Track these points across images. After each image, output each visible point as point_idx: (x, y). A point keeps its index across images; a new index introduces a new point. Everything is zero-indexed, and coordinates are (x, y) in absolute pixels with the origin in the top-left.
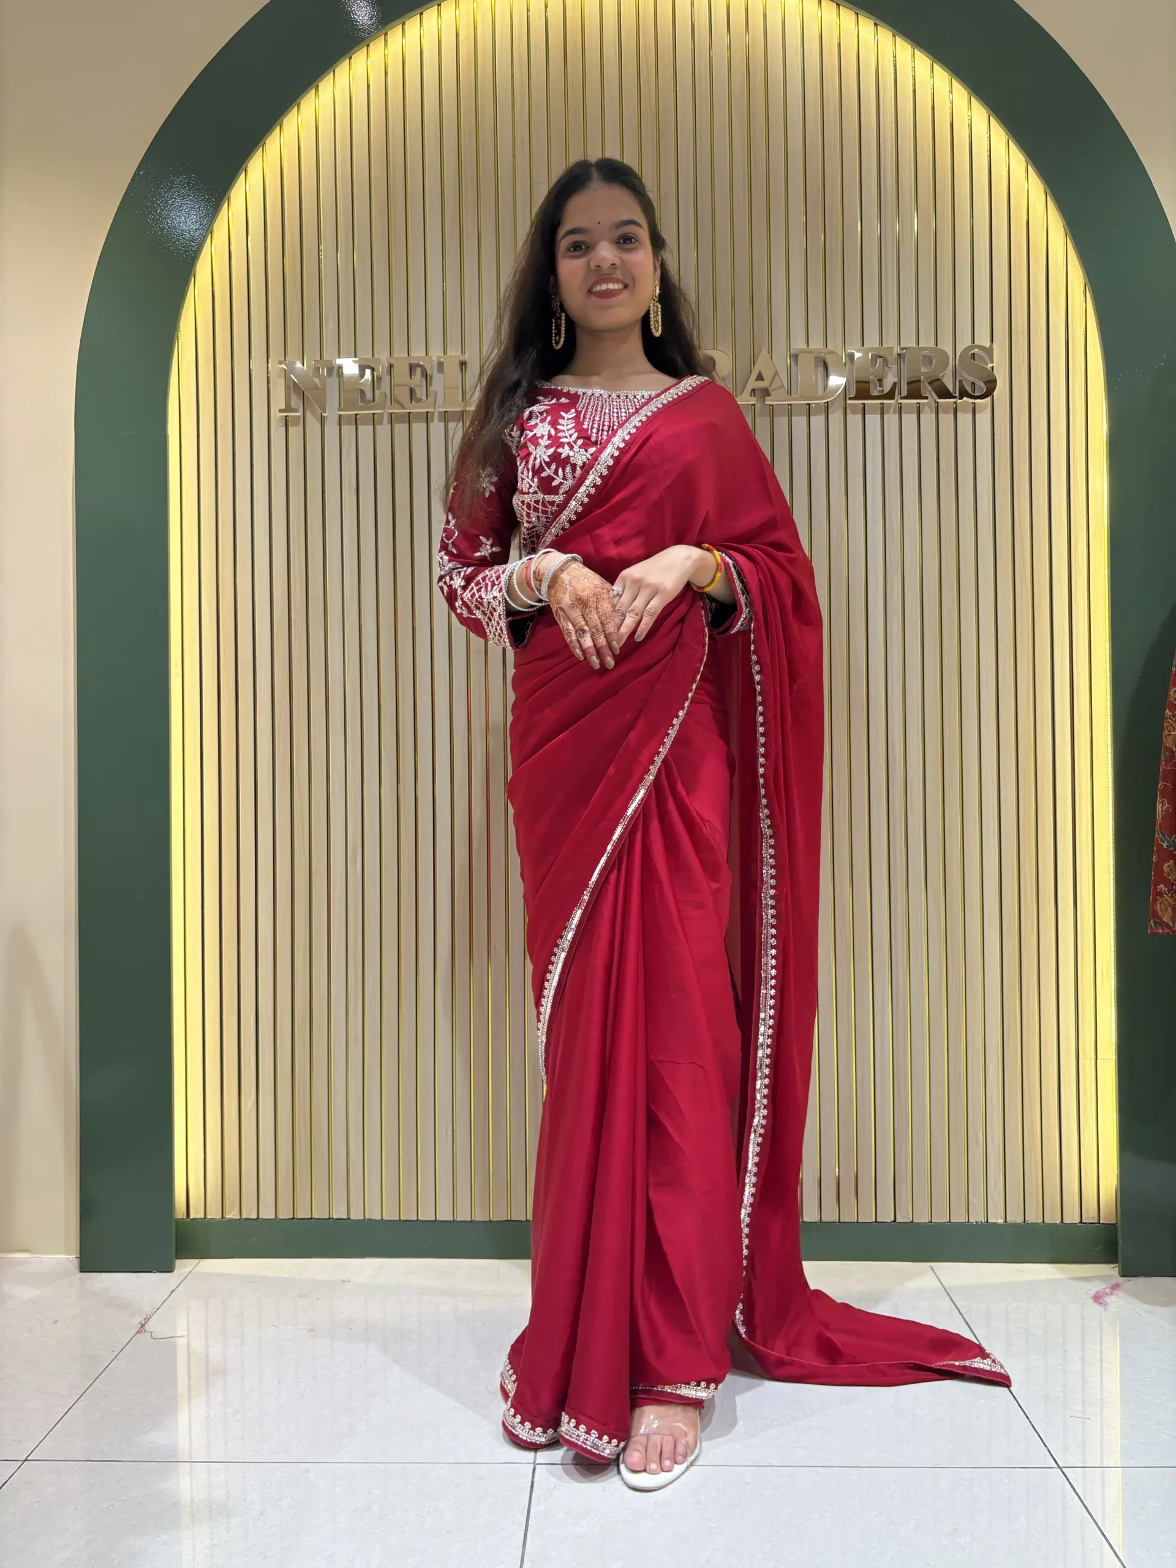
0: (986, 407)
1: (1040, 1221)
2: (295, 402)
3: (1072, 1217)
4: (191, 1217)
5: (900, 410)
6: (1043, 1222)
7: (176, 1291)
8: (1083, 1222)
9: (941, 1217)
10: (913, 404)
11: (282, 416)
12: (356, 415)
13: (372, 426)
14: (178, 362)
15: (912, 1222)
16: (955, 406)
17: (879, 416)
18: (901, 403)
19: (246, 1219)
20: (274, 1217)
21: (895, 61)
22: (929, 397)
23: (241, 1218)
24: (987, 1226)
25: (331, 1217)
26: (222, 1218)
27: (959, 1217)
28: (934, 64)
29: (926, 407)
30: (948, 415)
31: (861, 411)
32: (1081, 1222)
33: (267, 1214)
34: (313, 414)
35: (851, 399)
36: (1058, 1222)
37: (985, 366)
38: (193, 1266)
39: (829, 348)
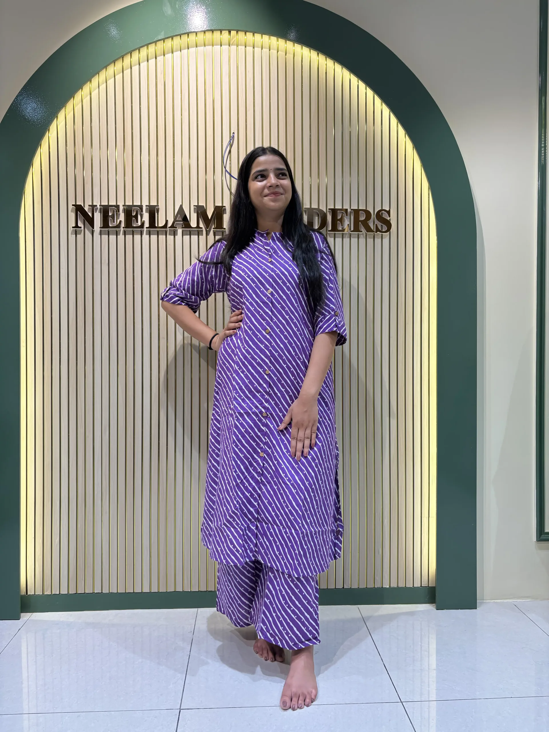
0: (387, 237)
1: (404, 586)
2: (80, 224)
3: (417, 584)
4: (28, 594)
5: (350, 237)
6: (406, 587)
7: (21, 629)
8: (422, 586)
9: (363, 586)
10: (356, 234)
11: (74, 230)
12: (108, 230)
13: (115, 236)
14: (25, 202)
15: (351, 588)
16: (374, 235)
17: (341, 239)
18: (350, 234)
19: (54, 594)
20: (67, 593)
22: (363, 232)
23: (51, 594)
24: (383, 589)
25: (94, 592)
26: (43, 594)
27: (371, 585)
28: (367, 87)
29: (362, 235)
30: (371, 239)
31: (333, 235)
32: (421, 586)
33: (64, 591)
34: (89, 230)
35: (328, 231)
36: (412, 586)
37: (387, 219)
38: (29, 617)
39: (320, 208)
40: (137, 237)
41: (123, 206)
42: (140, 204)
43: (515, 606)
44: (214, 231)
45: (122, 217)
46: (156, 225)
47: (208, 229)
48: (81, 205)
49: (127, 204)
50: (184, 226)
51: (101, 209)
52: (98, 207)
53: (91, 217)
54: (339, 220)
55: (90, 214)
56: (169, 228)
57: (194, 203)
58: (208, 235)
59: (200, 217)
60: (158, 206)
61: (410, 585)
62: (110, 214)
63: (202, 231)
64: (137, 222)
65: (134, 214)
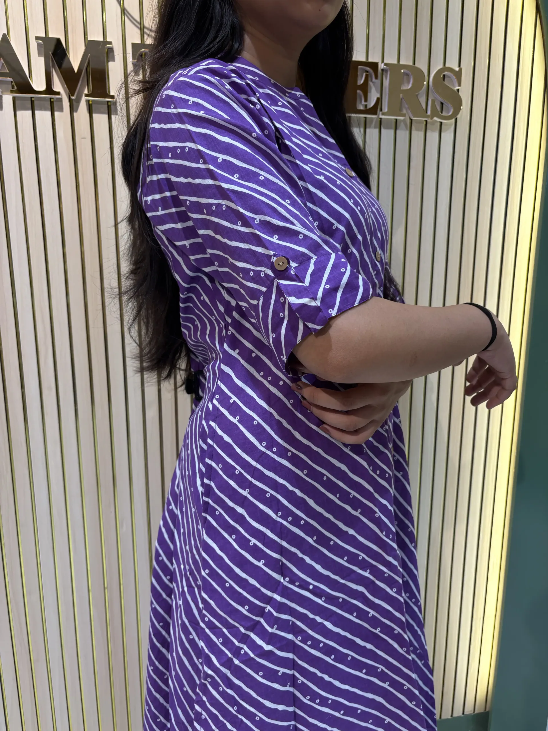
0: (450, 128)
3: (458, 713)
5: (380, 123)
8: (464, 714)
10: (392, 119)
16: (425, 123)
18: (381, 119)
22: (407, 115)
29: (402, 123)
30: (420, 132)
36: (450, 717)
44: (87, 101)
47: (73, 95)
50: (16, 88)
57: (37, 31)
58: (76, 111)
59: (53, 66)
61: (447, 714)
63: (61, 100)
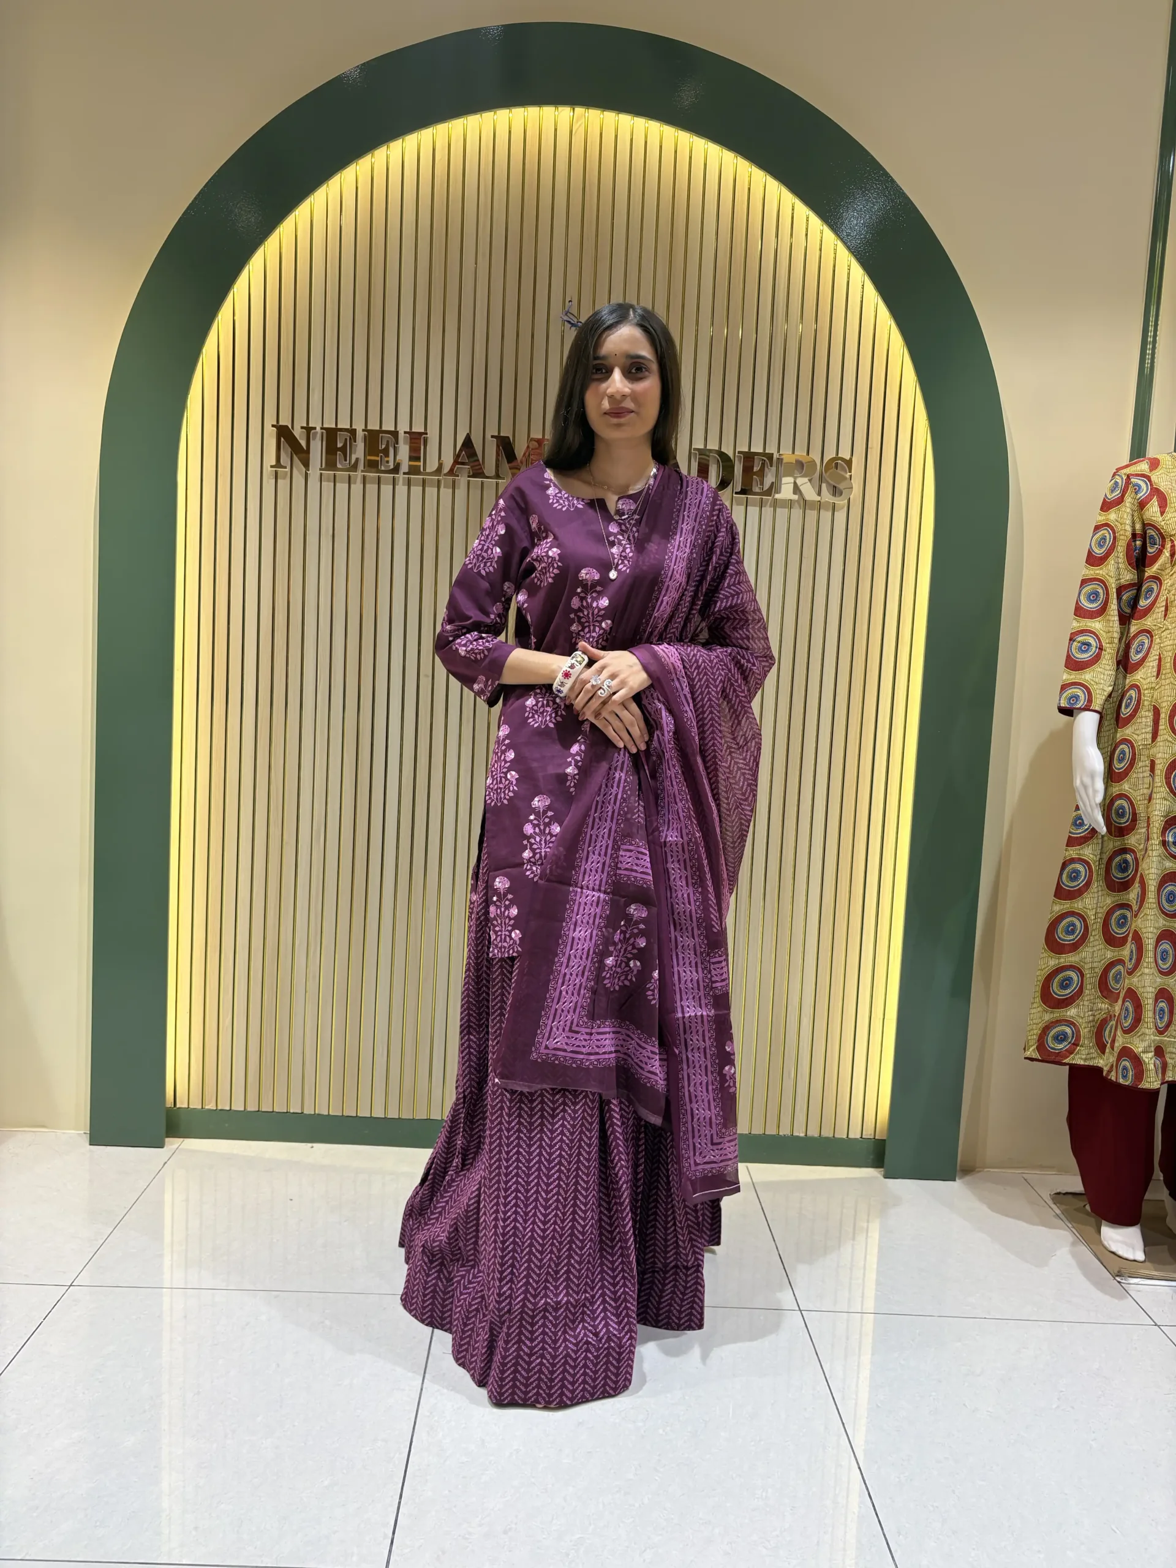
0: (843, 508)
2: (285, 459)
3: (855, 1134)
4: (178, 1106)
5: (776, 504)
6: (834, 1137)
7: (167, 1163)
8: (863, 1137)
9: (758, 1131)
11: (272, 471)
12: (335, 473)
13: (347, 486)
14: (187, 426)
16: (818, 504)
17: (758, 509)
18: (777, 499)
19: (221, 1110)
20: (242, 1109)
21: (793, 214)
23: (216, 1109)
24: (793, 1138)
25: (288, 1111)
26: (202, 1108)
27: (771, 1131)
28: (822, 223)
29: (796, 503)
30: (814, 512)
31: (744, 501)
32: (861, 1138)
33: (238, 1106)
34: (299, 471)
35: (736, 493)
37: (842, 473)
38: (179, 1145)
39: (722, 450)
40: (387, 489)
41: (363, 430)
42: (393, 429)
43: (1025, 1180)
45: (359, 451)
46: (422, 470)
48: (287, 426)
49: (369, 428)
50: (471, 474)
51: (322, 433)
52: (318, 429)
53: (305, 448)
54: (755, 473)
55: (303, 443)
56: (445, 475)
57: (492, 431)
59: (502, 456)
60: (426, 434)
61: (841, 1134)
62: (339, 445)
64: (388, 462)
65: (383, 446)
